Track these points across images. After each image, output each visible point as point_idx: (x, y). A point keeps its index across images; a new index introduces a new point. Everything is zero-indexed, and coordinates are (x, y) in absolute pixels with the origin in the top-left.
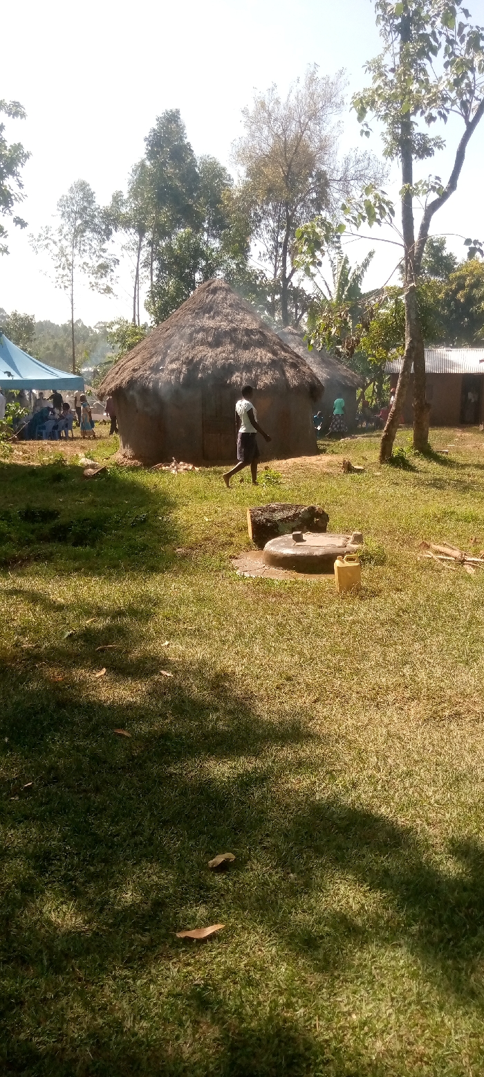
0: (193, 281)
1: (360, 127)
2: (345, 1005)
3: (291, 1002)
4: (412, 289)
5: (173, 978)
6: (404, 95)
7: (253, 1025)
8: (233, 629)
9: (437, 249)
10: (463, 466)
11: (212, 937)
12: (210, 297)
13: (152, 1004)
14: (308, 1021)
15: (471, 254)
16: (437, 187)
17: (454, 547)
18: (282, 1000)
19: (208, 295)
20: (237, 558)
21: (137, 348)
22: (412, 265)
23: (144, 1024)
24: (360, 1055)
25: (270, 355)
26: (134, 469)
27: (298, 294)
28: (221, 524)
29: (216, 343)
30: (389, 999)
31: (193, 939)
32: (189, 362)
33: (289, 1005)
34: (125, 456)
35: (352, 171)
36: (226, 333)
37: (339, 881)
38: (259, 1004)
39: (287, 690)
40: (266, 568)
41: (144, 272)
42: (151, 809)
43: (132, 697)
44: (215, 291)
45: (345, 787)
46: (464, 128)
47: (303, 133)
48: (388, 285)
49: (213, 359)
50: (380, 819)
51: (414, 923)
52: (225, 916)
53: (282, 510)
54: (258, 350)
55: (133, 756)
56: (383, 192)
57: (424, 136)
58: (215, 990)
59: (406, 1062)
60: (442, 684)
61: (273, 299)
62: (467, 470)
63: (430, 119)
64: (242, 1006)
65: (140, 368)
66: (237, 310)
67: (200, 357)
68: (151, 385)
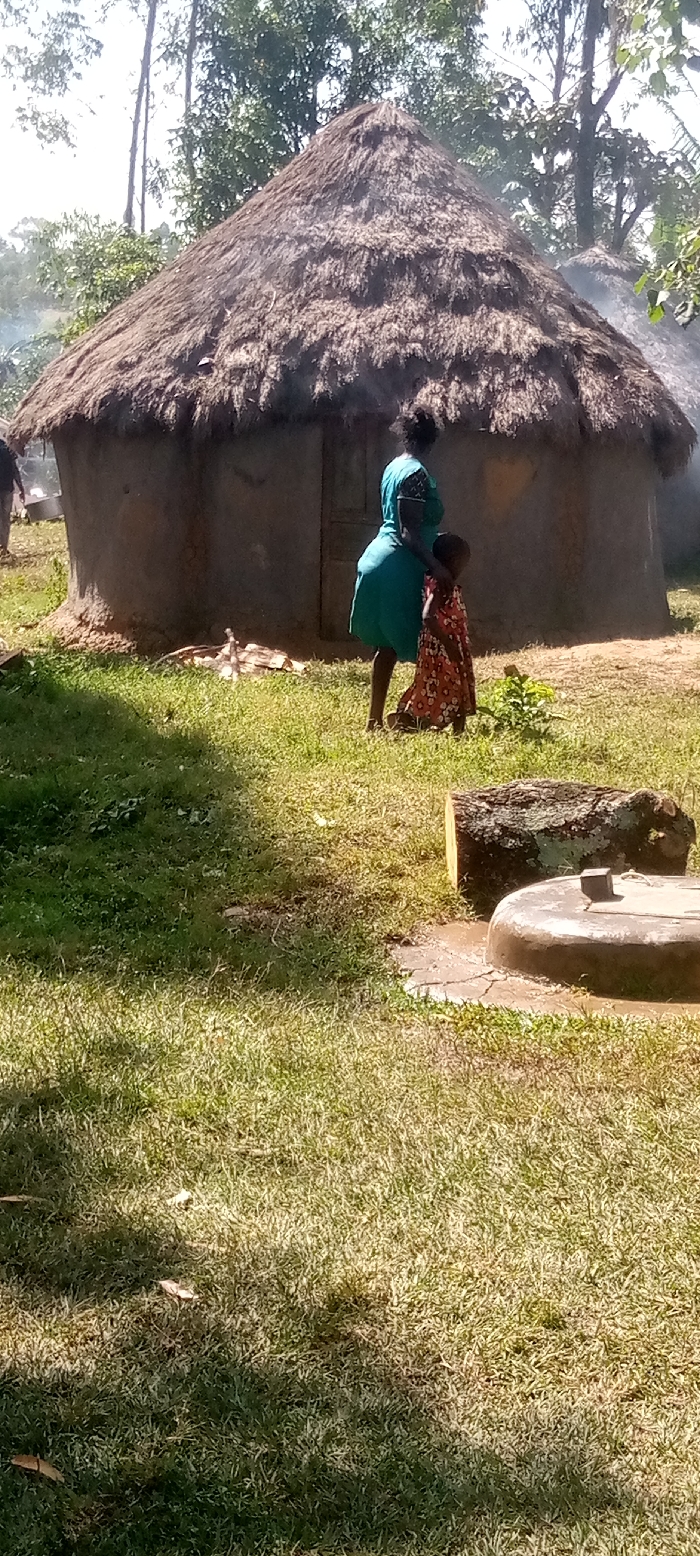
8: (387, 1161)
12: (361, 154)
19: (355, 149)
20: (407, 943)
21: (133, 301)
25: (534, 333)
26: (106, 660)
27: (625, 152)
28: (362, 839)
29: (373, 293)
32: (290, 346)
34: (83, 621)
36: (403, 265)
39: (545, 1356)
40: (495, 975)
41: (166, 74)
43: (72, 1360)
44: (374, 138)
49: (362, 340)
53: (554, 800)
54: (497, 317)
55: (64, 1542)
61: (549, 164)
65: (140, 359)
66: (439, 196)
67: (322, 332)
68: (171, 412)
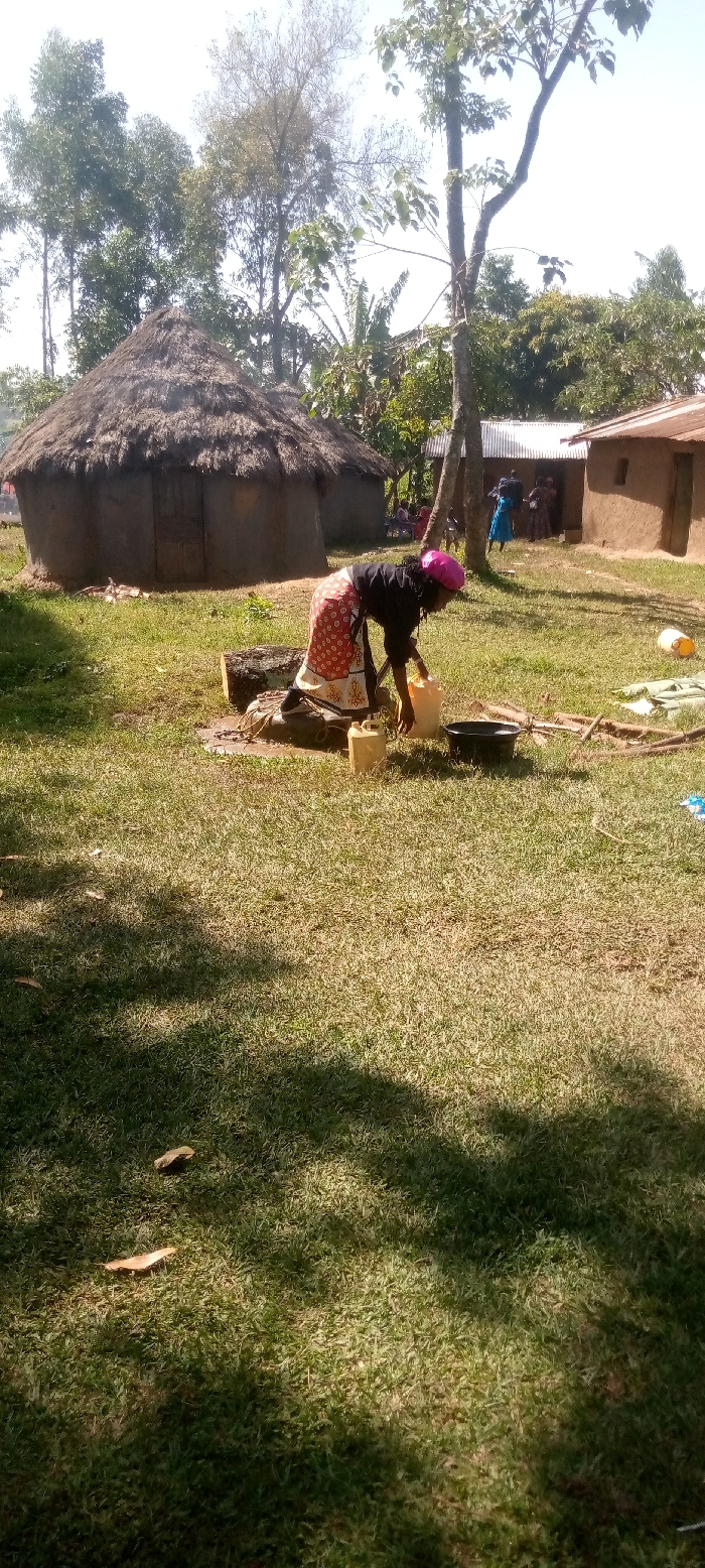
0: (137, 310)
1: (384, 78)
2: (350, 1350)
3: (272, 1350)
4: (462, 329)
5: (99, 1327)
6: (449, 34)
7: (216, 1385)
8: (198, 829)
9: (500, 273)
10: (536, 593)
11: (157, 1267)
12: (164, 333)
13: (69, 1365)
14: (296, 1374)
15: (548, 277)
16: (499, 175)
17: (518, 708)
18: (258, 1348)
19: (160, 331)
20: (205, 727)
21: (50, 411)
22: (463, 293)
23: (57, 1395)
24: (369, 1416)
25: (254, 425)
26: (47, 595)
27: (295, 336)
28: (181, 678)
29: (170, 407)
30: (411, 1338)
31: (130, 1271)
32: (132, 433)
33: (268, 1355)
34: (35, 576)
35: (375, 150)
36: (187, 390)
37: (344, 1178)
38: (226, 1356)
39: (275, 913)
42: (69, 1089)
43: (44, 931)
44: (169, 325)
45: (355, 1045)
46: (538, 88)
47: (302, 88)
48: (427, 322)
49: (169, 429)
50: (404, 1088)
51: (448, 1231)
52: (178, 1236)
53: (273, 655)
54: (237, 417)
55: (43, 1016)
56: (421, 181)
57: (478, 99)
58: (162, 1340)
59: (433, 1421)
60: (496, 899)
61: (259, 341)
62: (541, 600)
63: (488, 70)
64: (201, 1360)
65: (55, 440)
66: (204, 355)
67: (148, 425)
68: (73, 467)
